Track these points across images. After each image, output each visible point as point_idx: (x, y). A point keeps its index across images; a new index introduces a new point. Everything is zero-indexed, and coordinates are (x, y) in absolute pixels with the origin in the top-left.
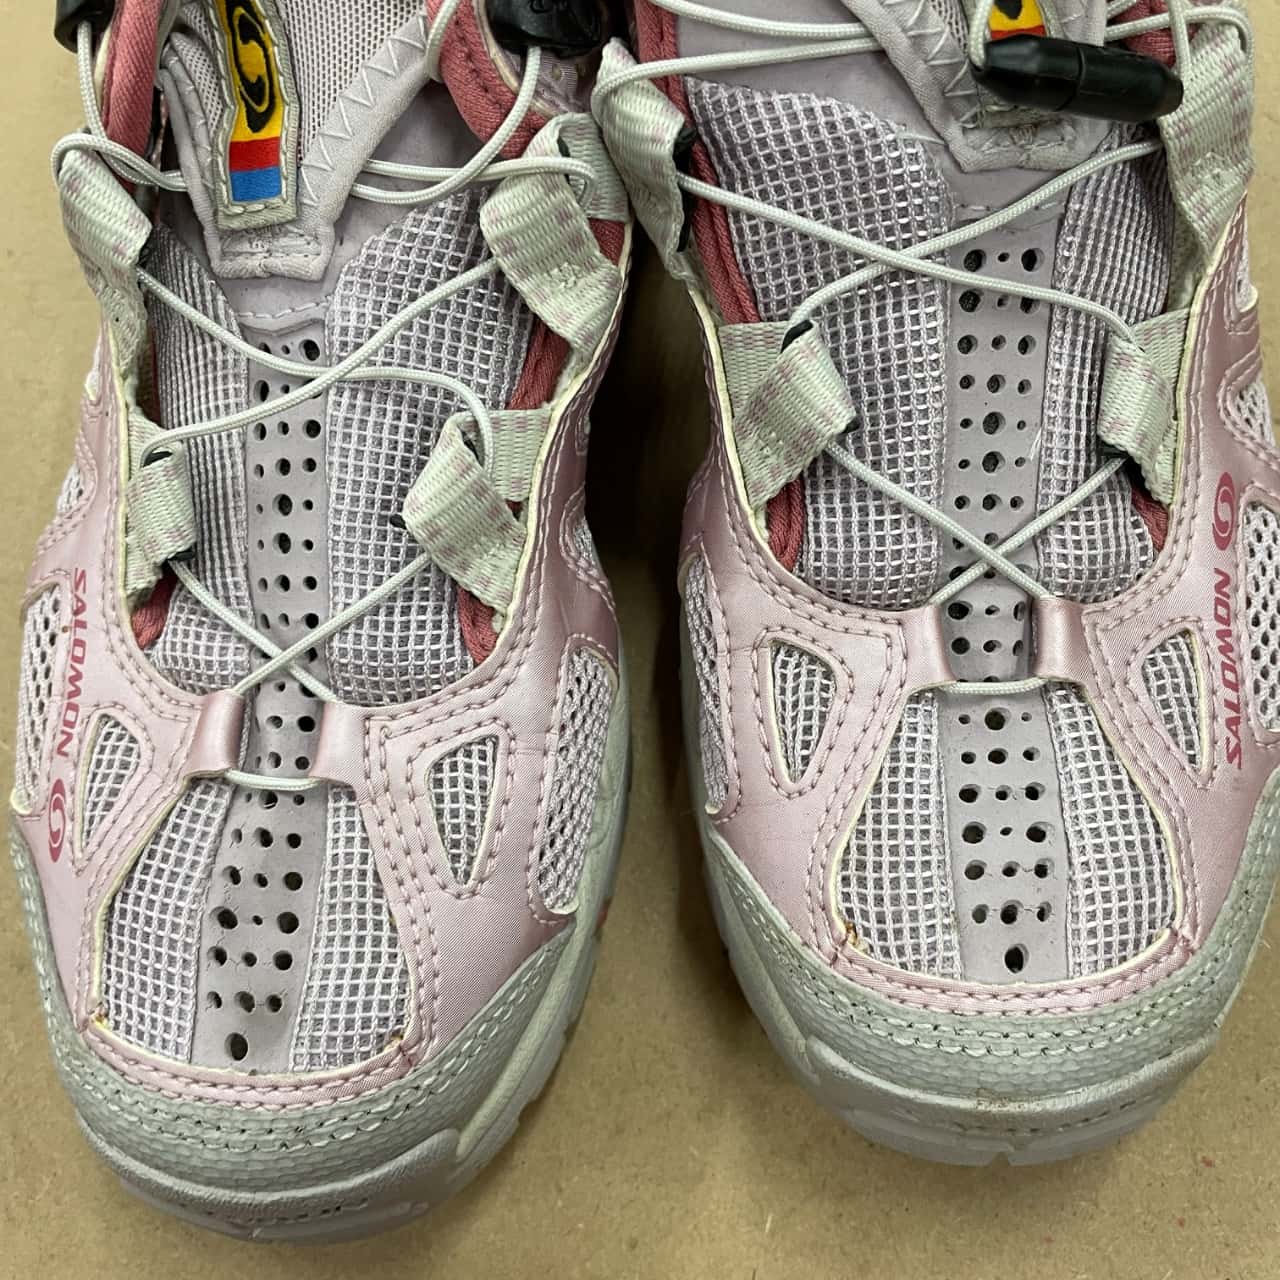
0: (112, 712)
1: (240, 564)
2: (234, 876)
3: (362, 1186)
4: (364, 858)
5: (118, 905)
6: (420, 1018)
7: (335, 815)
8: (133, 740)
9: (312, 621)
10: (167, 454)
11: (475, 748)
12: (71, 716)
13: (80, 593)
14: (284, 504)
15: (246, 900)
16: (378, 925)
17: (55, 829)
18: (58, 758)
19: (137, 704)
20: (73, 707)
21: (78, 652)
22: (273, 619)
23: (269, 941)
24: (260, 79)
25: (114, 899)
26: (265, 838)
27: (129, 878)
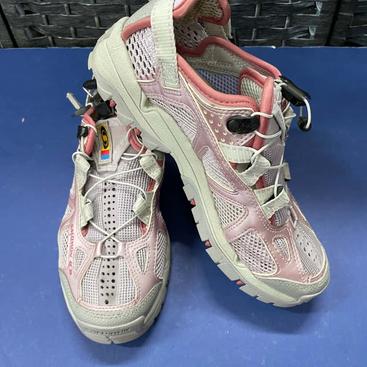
0: (79, 248)
1: (101, 220)
2: (103, 274)
3: (129, 325)
4: (126, 269)
5: (83, 281)
6: (138, 295)
7: (120, 261)
8: (83, 252)
9: (114, 229)
10: (89, 202)
11: (144, 249)
12: (72, 250)
13: (72, 228)
14: (109, 209)
15: (106, 278)
16: (129, 280)
17: (70, 269)
18: (71, 257)
19: (84, 247)
20: (72, 248)
21: (72, 238)
22: (107, 229)
23: (111, 284)
24: (106, 141)
25: (83, 280)
26: (108, 267)
27: (85, 276)
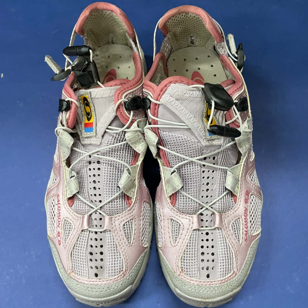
0: (67, 219)
1: (87, 192)
2: (92, 246)
3: (118, 296)
4: (114, 242)
5: (72, 253)
6: (126, 267)
7: (107, 234)
8: (71, 224)
9: (100, 201)
10: (74, 176)
11: (130, 221)
12: (59, 220)
13: (58, 198)
14: (94, 182)
15: (94, 250)
16: (117, 253)
17: (59, 240)
18: (59, 228)
19: (71, 218)
20: (59, 218)
21: (59, 209)
22: (94, 201)
23: (99, 257)
24: (89, 112)
25: (72, 252)
26: (96, 240)
27: (74, 248)
